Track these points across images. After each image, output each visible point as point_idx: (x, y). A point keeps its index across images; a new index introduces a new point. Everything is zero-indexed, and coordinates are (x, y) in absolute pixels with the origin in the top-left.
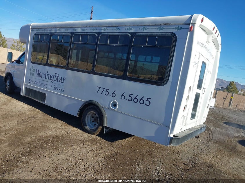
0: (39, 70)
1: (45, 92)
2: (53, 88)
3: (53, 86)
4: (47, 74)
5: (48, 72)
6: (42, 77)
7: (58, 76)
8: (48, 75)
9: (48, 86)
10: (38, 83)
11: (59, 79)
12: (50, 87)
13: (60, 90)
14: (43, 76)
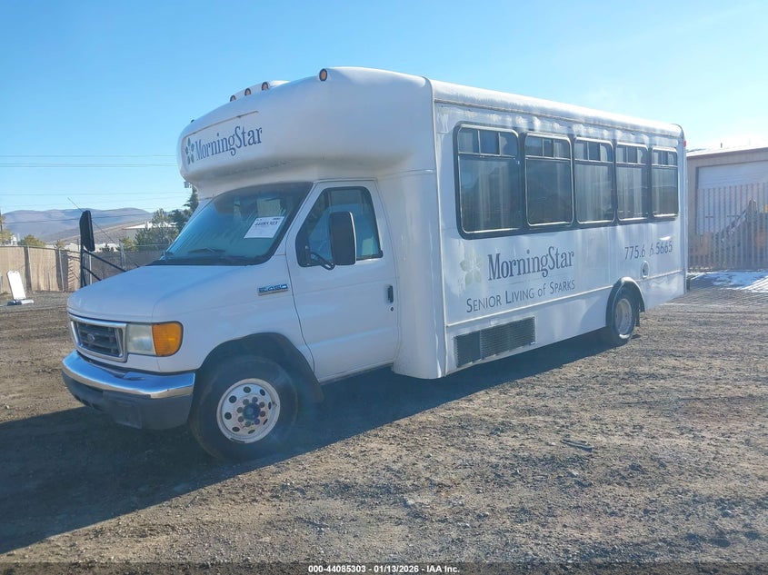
0: (498, 255)
1: (530, 315)
2: (548, 290)
3: (548, 287)
4: (528, 259)
5: (528, 252)
6: (512, 275)
7: (557, 254)
8: (531, 261)
9: (535, 291)
10: (503, 300)
11: (560, 260)
12: (541, 293)
13: (566, 286)
14: (515, 269)
